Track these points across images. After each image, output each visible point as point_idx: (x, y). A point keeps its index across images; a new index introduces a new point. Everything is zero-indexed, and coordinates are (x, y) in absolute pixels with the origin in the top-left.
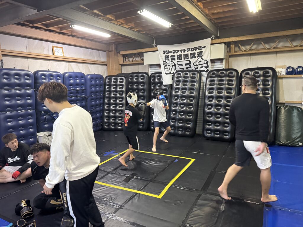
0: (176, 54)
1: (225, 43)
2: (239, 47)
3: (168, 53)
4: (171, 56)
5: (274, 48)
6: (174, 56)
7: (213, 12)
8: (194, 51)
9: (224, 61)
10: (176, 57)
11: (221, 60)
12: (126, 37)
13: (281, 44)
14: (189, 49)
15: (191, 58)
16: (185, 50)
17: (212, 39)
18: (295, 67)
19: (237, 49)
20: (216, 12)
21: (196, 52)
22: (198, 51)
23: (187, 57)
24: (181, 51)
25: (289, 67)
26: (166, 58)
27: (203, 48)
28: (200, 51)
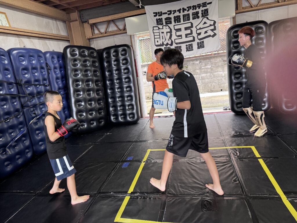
0: (172, 16)
3: (161, 15)
4: (166, 19)
6: (171, 18)
8: (197, 10)
10: (173, 20)
14: (189, 8)
15: (193, 19)
16: (184, 10)
19: (245, 4)
21: (200, 10)
22: (202, 9)
23: (187, 18)
24: (179, 11)
26: (157, 22)
27: (209, 4)
28: (205, 8)
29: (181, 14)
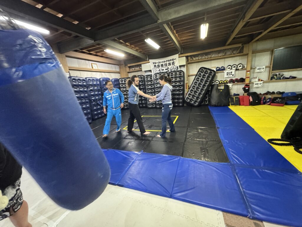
0: (160, 64)
1: (186, 56)
2: (192, 59)
3: (156, 64)
4: (158, 65)
5: (210, 58)
6: (159, 65)
7: (182, 39)
8: (170, 62)
9: (185, 66)
10: (160, 66)
11: (184, 66)
12: (134, 55)
13: (213, 56)
14: (167, 61)
15: (169, 65)
16: (165, 62)
17: (179, 55)
18: (220, 67)
19: (191, 59)
20: (183, 39)
21: (171, 62)
22: (172, 61)
23: (166, 65)
24: (163, 62)
25: (217, 67)
26: (154, 66)
27: (175, 59)
28: (173, 61)
29: (164, 63)
